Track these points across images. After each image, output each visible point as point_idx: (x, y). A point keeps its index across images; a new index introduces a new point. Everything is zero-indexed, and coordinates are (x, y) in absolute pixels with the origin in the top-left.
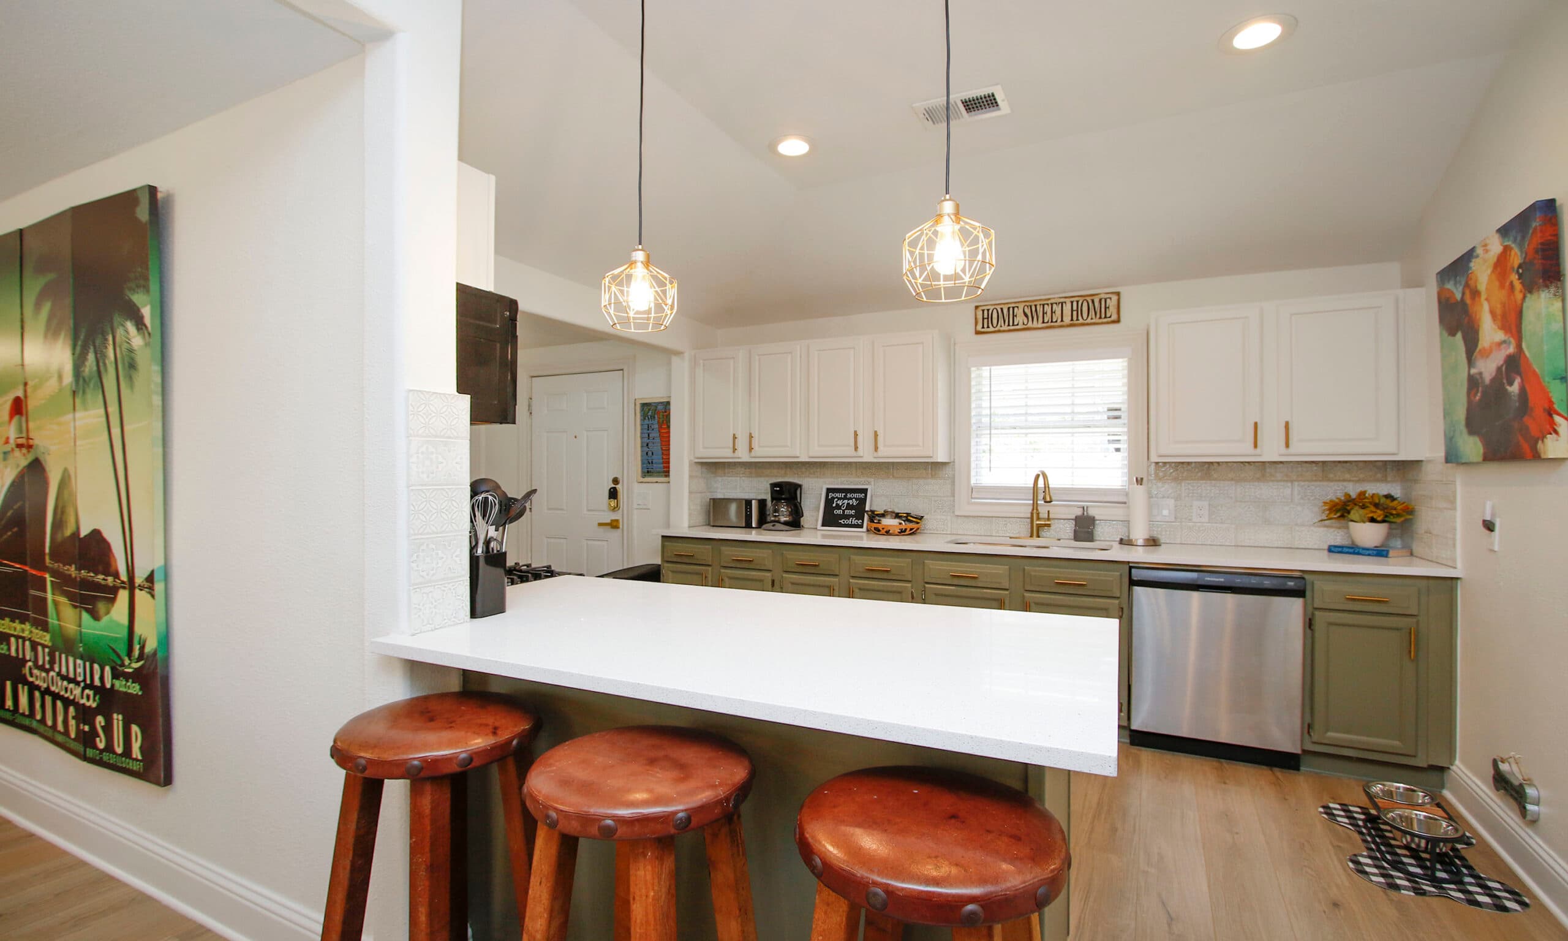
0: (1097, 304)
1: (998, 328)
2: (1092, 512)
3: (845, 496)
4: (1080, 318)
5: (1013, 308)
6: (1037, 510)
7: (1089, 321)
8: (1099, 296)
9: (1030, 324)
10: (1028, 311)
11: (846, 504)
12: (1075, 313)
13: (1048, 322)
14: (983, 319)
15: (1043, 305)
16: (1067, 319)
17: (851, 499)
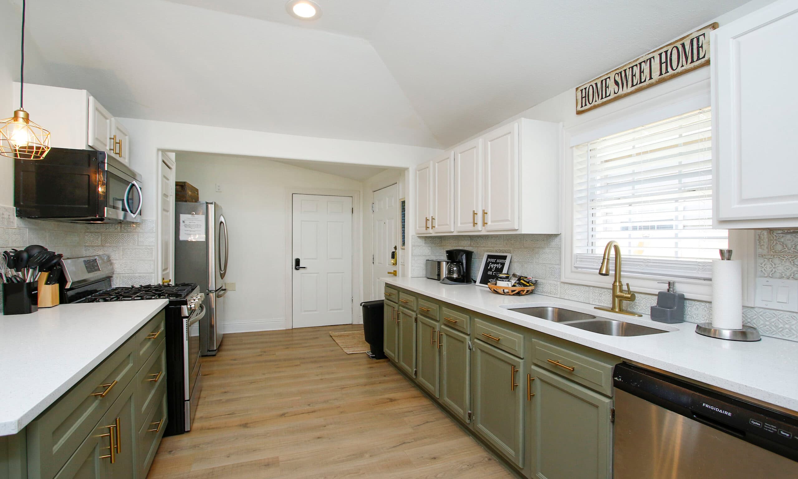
0: (687, 47)
1: (594, 103)
2: (681, 288)
3: (496, 261)
4: (669, 69)
5: (606, 80)
6: (620, 282)
7: (680, 69)
8: (689, 37)
9: (621, 92)
10: (618, 79)
11: (495, 267)
12: (664, 66)
13: (637, 84)
14: (582, 98)
15: (632, 67)
16: (656, 75)
17: (498, 263)
